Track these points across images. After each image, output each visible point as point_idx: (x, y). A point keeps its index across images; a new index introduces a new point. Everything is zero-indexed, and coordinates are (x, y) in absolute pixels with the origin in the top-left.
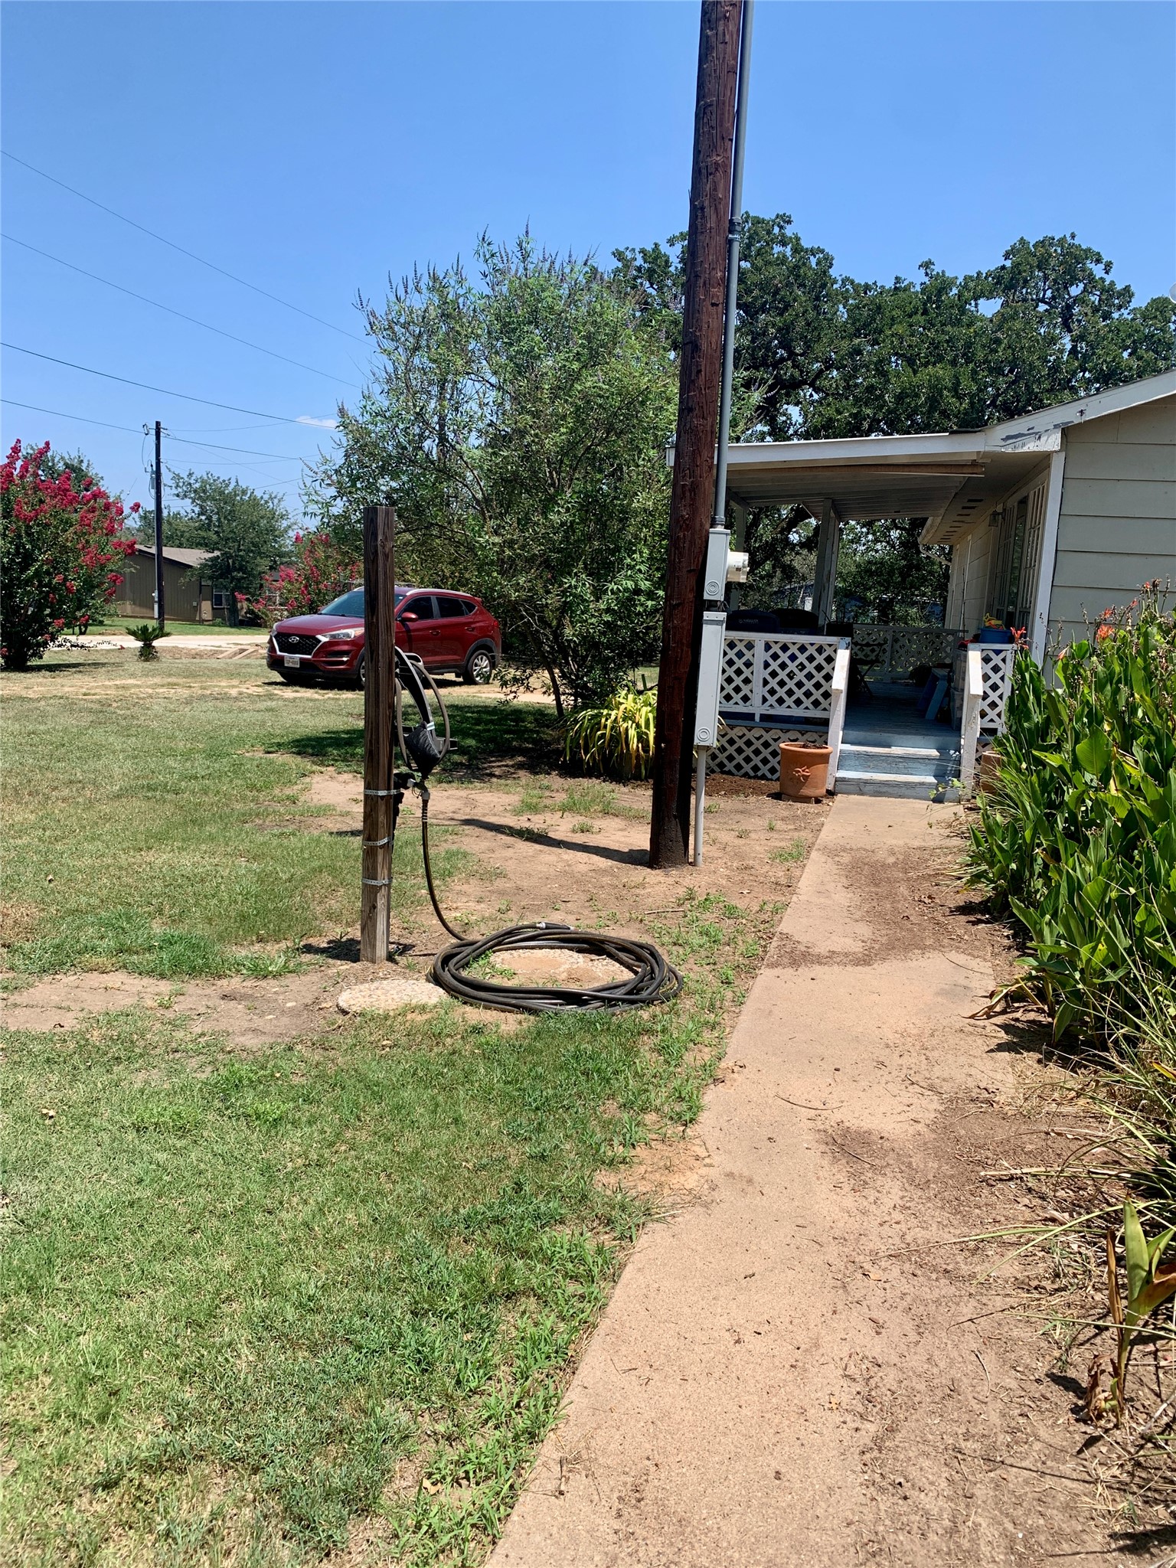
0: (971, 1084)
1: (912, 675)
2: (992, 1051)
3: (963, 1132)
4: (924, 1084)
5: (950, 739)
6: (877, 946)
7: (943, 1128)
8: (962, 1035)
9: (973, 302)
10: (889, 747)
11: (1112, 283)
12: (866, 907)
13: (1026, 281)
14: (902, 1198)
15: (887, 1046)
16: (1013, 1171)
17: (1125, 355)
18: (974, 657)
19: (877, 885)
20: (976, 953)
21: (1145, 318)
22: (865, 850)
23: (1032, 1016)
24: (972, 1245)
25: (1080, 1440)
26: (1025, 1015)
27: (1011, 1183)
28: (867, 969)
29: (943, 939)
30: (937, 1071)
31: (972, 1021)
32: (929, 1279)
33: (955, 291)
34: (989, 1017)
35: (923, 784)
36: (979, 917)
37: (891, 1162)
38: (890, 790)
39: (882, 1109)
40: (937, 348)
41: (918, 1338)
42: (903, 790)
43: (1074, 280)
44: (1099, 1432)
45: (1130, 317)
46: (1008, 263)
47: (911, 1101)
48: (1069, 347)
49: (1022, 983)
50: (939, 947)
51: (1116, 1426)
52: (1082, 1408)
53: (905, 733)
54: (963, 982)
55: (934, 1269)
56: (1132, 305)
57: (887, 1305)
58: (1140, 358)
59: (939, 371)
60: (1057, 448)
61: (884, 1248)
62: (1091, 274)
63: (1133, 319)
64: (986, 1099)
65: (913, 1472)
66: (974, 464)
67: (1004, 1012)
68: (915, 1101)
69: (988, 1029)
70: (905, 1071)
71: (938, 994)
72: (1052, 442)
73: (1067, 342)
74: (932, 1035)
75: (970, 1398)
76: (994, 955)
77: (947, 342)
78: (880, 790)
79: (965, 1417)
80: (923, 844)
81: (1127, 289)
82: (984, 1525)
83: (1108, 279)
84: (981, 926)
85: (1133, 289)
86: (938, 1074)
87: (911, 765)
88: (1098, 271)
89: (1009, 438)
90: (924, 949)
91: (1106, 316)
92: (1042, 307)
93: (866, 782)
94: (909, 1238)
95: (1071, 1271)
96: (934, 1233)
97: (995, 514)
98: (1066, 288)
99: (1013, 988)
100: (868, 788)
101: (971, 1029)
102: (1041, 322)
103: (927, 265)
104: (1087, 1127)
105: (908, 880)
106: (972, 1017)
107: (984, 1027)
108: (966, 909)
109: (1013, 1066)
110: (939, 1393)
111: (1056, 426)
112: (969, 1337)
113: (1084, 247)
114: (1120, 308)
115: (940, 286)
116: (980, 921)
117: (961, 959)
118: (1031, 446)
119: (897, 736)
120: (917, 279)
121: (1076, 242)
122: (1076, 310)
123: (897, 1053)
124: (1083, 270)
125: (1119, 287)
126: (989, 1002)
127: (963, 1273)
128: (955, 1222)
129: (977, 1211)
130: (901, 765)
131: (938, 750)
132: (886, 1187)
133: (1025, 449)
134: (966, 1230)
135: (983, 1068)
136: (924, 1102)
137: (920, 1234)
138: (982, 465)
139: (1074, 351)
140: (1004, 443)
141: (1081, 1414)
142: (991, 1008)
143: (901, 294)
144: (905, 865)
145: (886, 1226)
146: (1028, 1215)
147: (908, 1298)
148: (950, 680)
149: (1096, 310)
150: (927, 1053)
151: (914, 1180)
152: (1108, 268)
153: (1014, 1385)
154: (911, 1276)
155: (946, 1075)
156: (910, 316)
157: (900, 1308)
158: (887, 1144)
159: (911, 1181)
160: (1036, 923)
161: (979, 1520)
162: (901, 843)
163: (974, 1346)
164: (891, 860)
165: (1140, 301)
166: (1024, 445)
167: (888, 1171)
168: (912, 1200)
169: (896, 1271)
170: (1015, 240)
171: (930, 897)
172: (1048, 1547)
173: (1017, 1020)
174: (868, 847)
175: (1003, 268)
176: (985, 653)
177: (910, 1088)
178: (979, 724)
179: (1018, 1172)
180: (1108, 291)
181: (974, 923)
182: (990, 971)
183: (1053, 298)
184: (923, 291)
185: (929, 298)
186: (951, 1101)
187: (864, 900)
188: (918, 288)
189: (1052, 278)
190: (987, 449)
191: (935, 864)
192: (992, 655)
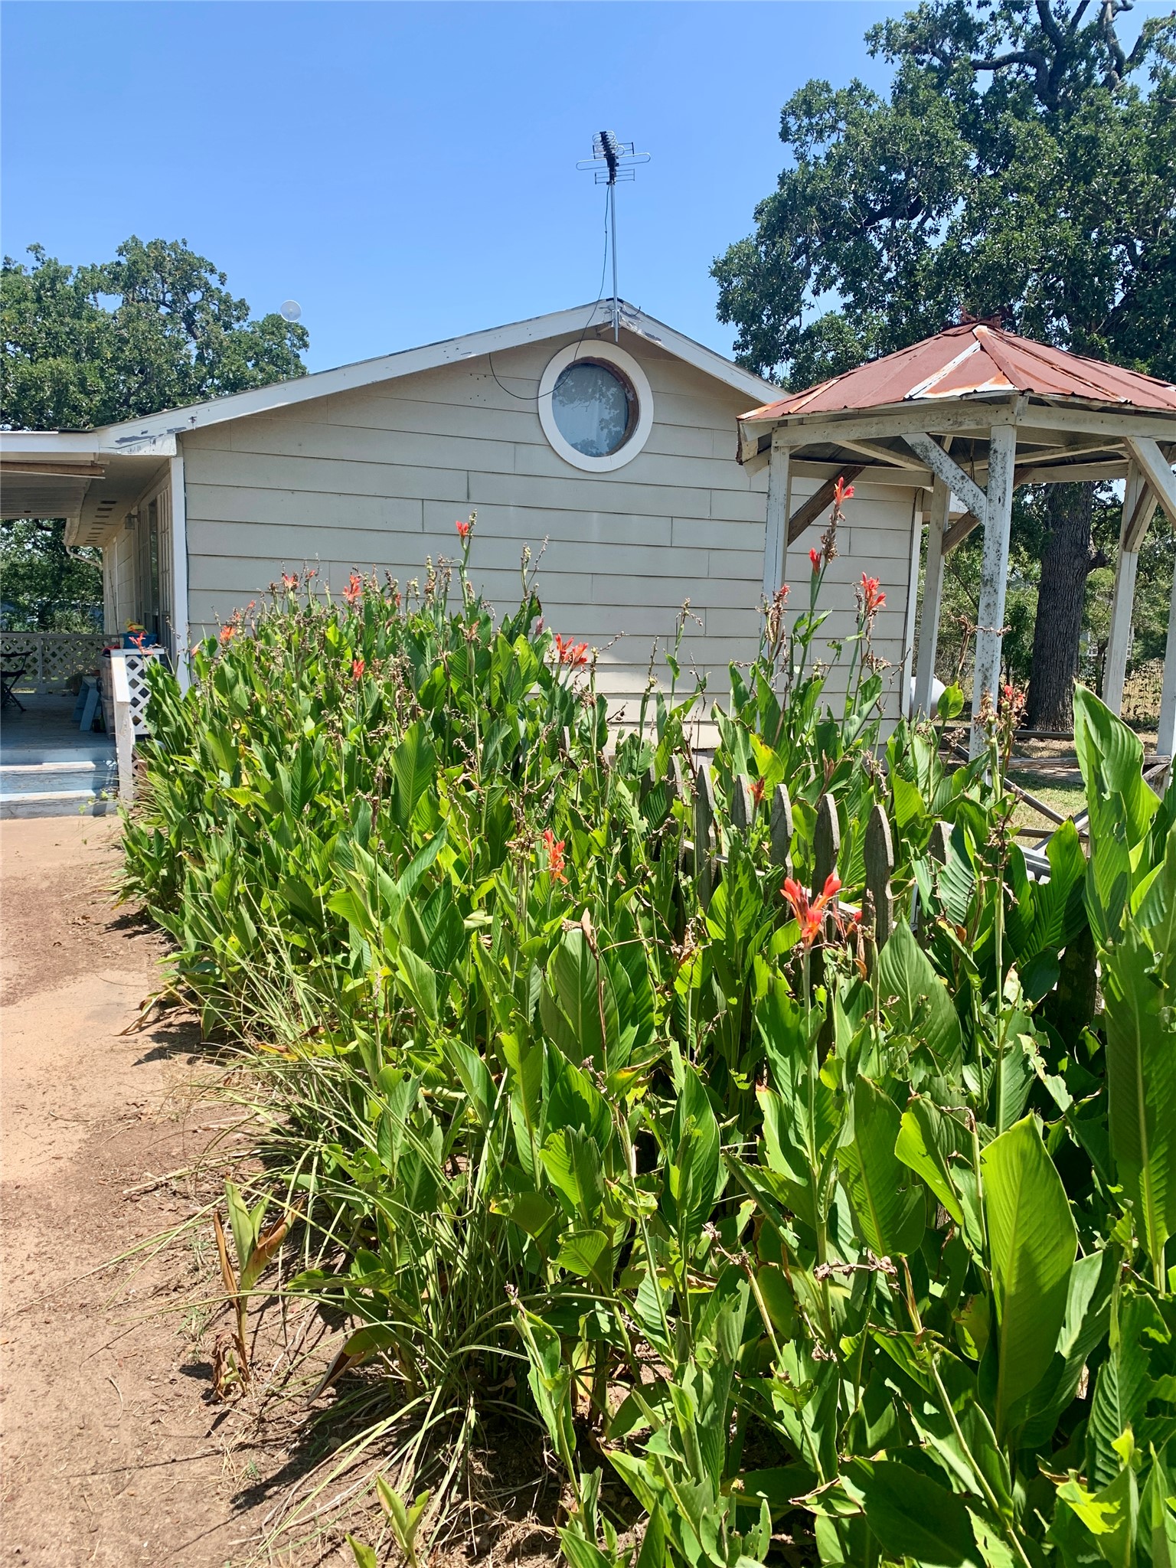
0: (119, 1103)
1: (68, 685)
2: (140, 1062)
3: (108, 1155)
4: (69, 1117)
5: (106, 750)
6: (23, 981)
7: (88, 1157)
8: (113, 1055)
9: (91, 296)
10: (40, 763)
11: (228, 295)
12: (13, 940)
13: (145, 282)
14: (37, 1245)
15: (30, 1086)
16: (158, 1180)
17: (250, 364)
18: (118, 663)
19: (26, 915)
20: (131, 967)
21: (263, 332)
22: (15, 878)
23: (185, 1018)
24: (111, 1269)
25: (209, 1421)
26: (179, 1018)
27: (157, 1193)
28: (12, 1008)
29: (97, 958)
30: (84, 1099)
31: (124, 1038)
32: (64, 1320)
33: (71, 282)
34: (142, 1029)
35: (80, 799)
36: (137, 928)
37: (27, 1210)
38: (46, 809)
39: (20, 1156)
40: (54, 338)
41: (47, 1388)
42: (61, 809)
43: (191, 287)
44: (228, 1407)
45: (250, 330)
46: (123, 261)
47: (53, 1138)
48: (195, 352)
49: (171, 989)
50: (93, 968)
51: (244, 1395)
52: (212, 1391)
53: (56, 747)
54: (116, 999)
55: (70, 1308)
56: (250, 318)
57: (14, 1366)
58: (262, 370)
59: (62, 364)
60: (174, 453)
61: (13, 1306)
62: (207, 283)
63: (253, 332)
64: (134, 1115)
65: (35, 1532)
66: (93, 466)
67: (157, 1020)
68: (59, 1137)
69: (140, 1042)
70: (48, 1108)
71: (88, 1018)
72: (168, 447)
73: (192, 348)
74: (80, 1062)
75: (101, 1427)
76: (150, 964)
77: (68, 334)
78: (35, 810)
79: (94, 1450)
80: (81, 862)
81: (242, 302)
82: (109, 1552)
83: (224, 290)
84: (137, 938)
85: (247, 302)
86: (84, 1102)
87: (65, 780)
88: (214, 281)
89: (123, 440)
90: (75, 973)
91: (227, 326)
92: (163, 310)
93: (18, 804)
94: (43, 1286)
95: (210, 1259)
96: (73, 1270)
97: (130, 517)
98: (184, 293)
99: (162, 996)
100: (20, 810)
101: (122, 1046)
102: (164, 325)
103: (36, 249)
104: (233, 1115)
105: (63, 903)
106: (124, 1033)
107: (136, 1041)
108: (123, 923)
109: (163, 1074)
110: (68, 1437)
111: (170, 431)
112: (103, 1365)
113: (197, 255)
114: (238, 319)
115: (53, 277)
116: (137, 933)
117: (114, 975)
118: (147, 450)
119: (47, 752)
120: (28, 264)
121: (189, 248)
122: (197, 317)
123: (41, 1091)
124: (199, 279)
125: (235, 299)
126: (141, 1014)
127: (101, 1301)
128: (95, 1251)
129: (120, 1232)
130: (55, 782)
131: (94, 761)
132: (20, 1240)
133: (141, 453)
134: (105, 1256)
135: (133, 1084)
136: (68, 1135)
137: (56, 1276)
138: (101, 467)
139: (200, 358)
140: (118, 445)
141: (210, 1398)
142: (142, 1019)
143: (11, 278)
144: (60, 887)
145: (17, 1282)
146: (172, 1218)
147: (39, 1350)
148: (99, 689)
149: (217, 319)
150: (74, 1082)
151: (54, 1221)
152: (223, 279)
153: (147, 1395)
154: (43, 1326)
155: (93, 1100)
156: (19, 303)
157: (29, 1364)
158: (23, 1192)
159: (50, 1224)
160: (178, 926)
161: (105, 1549)
162: (57, 864)
163: (108, 1373)
164: (45, 884)
165: (257, 314)
166: (139, 448)
167: (24, 1222)
168: (49, 1243)
169: (26, 1326)
170: (127, 237)
171: (84, 918)
172: (173, 1542)
173: (170, 1025)
174: (19, 875)
175: (119, 264)
176: (130, 659)
177: (54, 1125)
178: (133, 731)
179: (163, 1179)
180: (225, 301)
181: (130, 936)
182: (146, 982)
183: (174, 302)
184: (36, 277)
185: (42, 286)
186: (97, 1126)
187: (11, 934)
188: (31, 273)
189: (170, 280)
190: (102, 451)
191: (92, 882)
192: (137, 660)
